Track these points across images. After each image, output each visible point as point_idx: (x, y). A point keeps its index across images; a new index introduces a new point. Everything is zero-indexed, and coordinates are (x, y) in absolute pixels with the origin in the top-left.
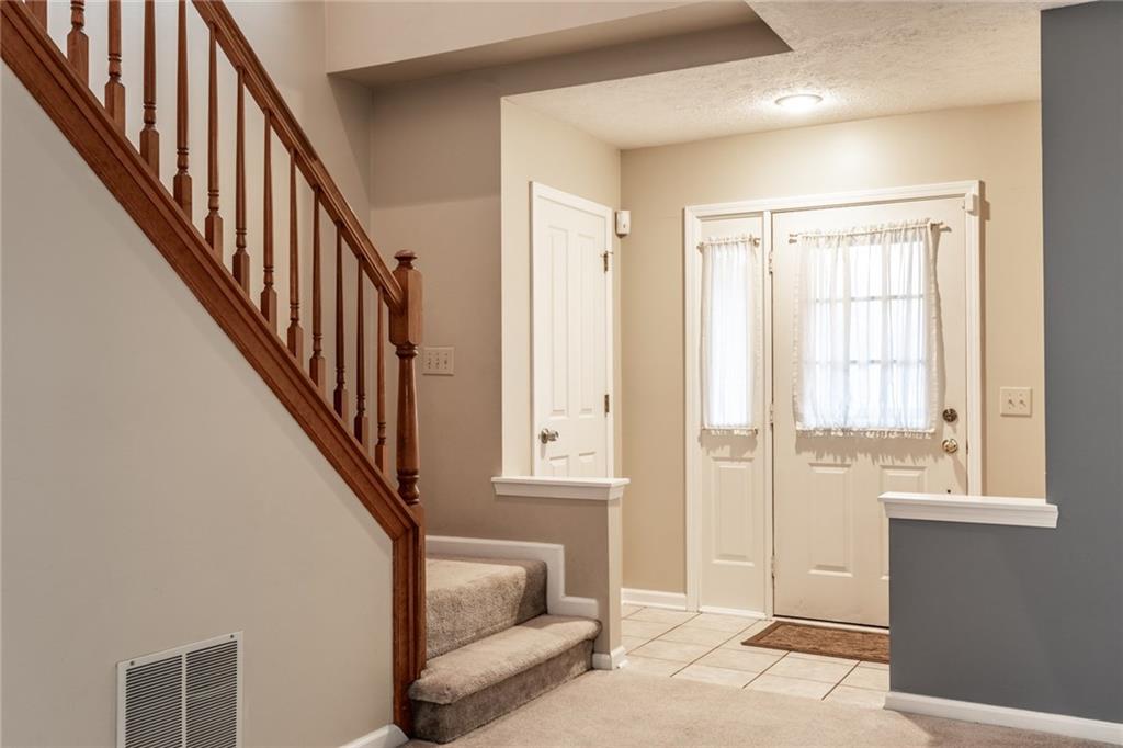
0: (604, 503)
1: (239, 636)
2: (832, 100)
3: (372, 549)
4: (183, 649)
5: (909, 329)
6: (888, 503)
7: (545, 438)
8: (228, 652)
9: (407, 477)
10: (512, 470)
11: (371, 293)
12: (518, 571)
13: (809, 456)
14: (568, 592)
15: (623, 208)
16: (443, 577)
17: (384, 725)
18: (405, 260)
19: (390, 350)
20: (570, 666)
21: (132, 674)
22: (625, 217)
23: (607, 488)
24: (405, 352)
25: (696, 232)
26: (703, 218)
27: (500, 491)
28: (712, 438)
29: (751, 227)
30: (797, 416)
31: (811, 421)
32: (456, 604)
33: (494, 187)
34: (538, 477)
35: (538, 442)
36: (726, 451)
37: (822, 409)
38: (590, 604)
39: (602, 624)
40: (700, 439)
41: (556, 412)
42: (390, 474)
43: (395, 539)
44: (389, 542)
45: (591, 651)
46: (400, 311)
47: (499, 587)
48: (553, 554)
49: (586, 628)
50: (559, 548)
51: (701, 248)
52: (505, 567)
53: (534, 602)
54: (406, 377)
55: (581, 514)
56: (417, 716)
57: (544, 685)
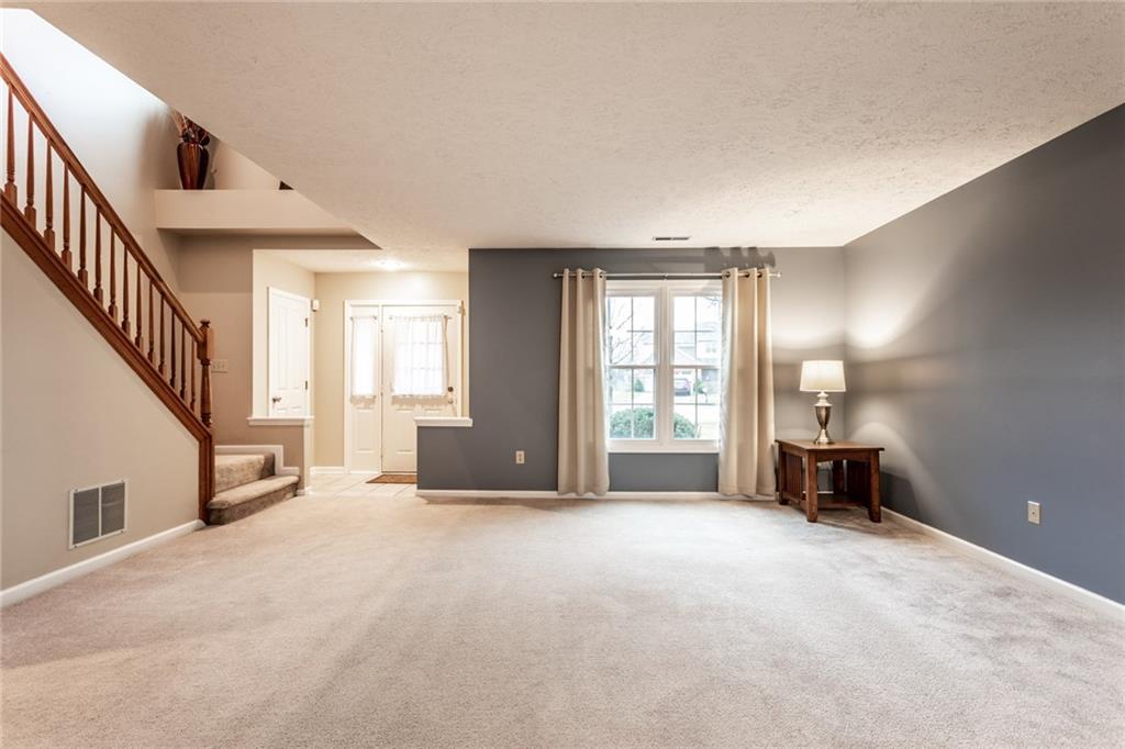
0: (302, 427)
1: (126, 481)
2: (404, 265)
3: (189, 447)
4: (100, 486)
5: (436, 356)
6: (417, 421)
7: (274, 400)
8: (121, 487)
9: (206, 416)
10: (258, 413)
11: (188, 337)
12: (261, 457)
13: (397, 406)
14: (285, 465)
15: (316, 298)
16: (221, 461)
17: (193, 520)
18: (205, 324)
19: (198, 362)
20: (285, 494)
21: (77, 496)
22: (316, 303)
23: (303, 420)
24: (205, 363)
25: (349, 312)
26: (353, 306)
27: (251, 423)
28: (353, 399)
29: (374, 312)
30: (392, 390)
31: (398, 391)
32: (229, 470)
33: (250, 289)
34: (271, 417)
35: (271, 402)
36: (362, 405)
37: (401, 389)
38: (296, 469)
39: (301, 478)
40: (351, 401)
41: (280, 389)
42: (197, 413)
43: (200, 443)
44: (197, 443)
45: (295, 488)
46: (202, 346)
47: (251, 464)
48: (278, 450)
49: (293, 479)
50: (281, 447)
51: (352, 319)
52: (254, 456)
53: (268, 470)
54: (205, 374)
55: (290, 433)
56: (211, 515)
57: (272, 502)
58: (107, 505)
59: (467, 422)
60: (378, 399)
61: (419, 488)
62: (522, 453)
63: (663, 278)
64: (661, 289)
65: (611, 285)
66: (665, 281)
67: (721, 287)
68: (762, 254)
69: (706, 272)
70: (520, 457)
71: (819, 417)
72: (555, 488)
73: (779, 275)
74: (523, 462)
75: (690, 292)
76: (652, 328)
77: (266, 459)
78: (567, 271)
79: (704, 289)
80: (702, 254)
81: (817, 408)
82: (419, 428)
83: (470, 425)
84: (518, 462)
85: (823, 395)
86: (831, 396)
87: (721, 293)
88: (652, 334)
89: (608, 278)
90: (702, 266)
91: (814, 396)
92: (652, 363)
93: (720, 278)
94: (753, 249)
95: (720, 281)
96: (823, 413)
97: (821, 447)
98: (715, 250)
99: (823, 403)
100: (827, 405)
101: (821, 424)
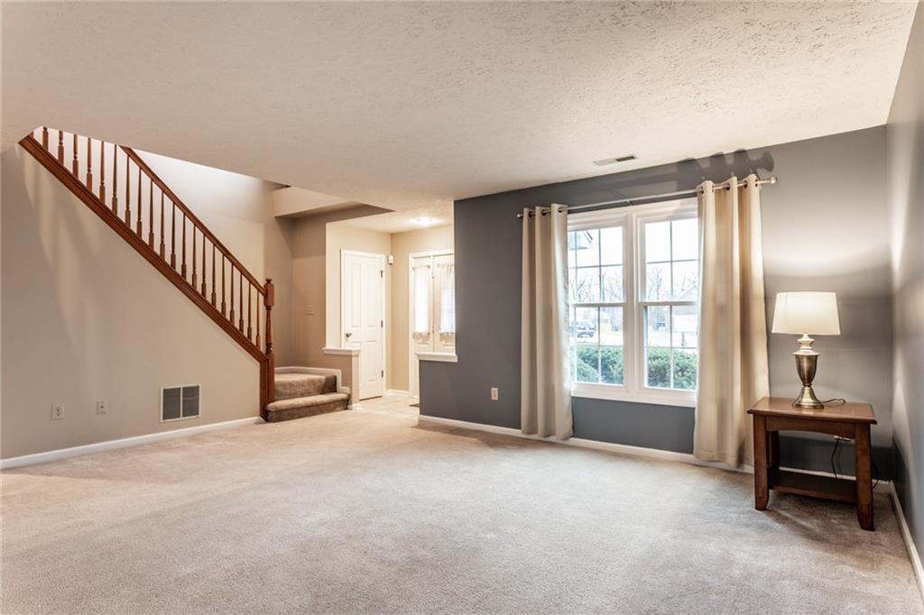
0: (351, 356)
1: (200, 385)
4: (181, 386)
6: (418, 355)
7: (348, 336)
8: (197, 388)
9: (269, 345)
10: (329, 345)
11: (254, 290)
12: (323, 377)
14: (343, 385)
15: (392, 254)
16: (279, 378)
17: (254, 416)
18: (269, 281)
20: (335, 407)
21: (165, 391)
22: (391, 258)
23: (351, 351)
24: (267, 308)
25: (412, 263)
26: (415, 258)
27: (326, 353)
28: (417, 336)
29: (428, 262)
30: (440, 329)
31: (443, 331)
32: (290, 385)
33: (323, 252)
34: (343, 348)
35: (343, 337)
36: (421, 341)
38: (347, 389)
39: (350, 396)
40: (414, 336)
41: (354, 327)
43: (261, 363)
44: (259, 364)
45: (345, 403)
46: (267, 295)
48: (338, 373)
49: (345, 396)
50: (341, 371)
51: (413, 269)
52: (321, 375)
53: (330, 386)
54: (268, 315)
55: (345, 360)
56: (266, 416)
57: (322, 412)
58: (186, 399)
59: (454, 358)
60: (431, 335)
61: (421, 413)
62: (496, 389)
63: (628, 204)
64: (626, 218)
65: (572, 219)
66: (631, 208)
67: (696, 206)
68: (753, 158)
69: (679, 190)
70: (495, 393)
71: (800, 369)
72: (519, 428)
73: (773, 182)
74: (497, 399)
75: (663, 216)
76: (621, 262)
77: (327, 379)
78: (526, 211)
79: (676, 211)
80: (674, 170)
81: (797, 356)
82: (420, 361)
83: (456, 361)
84: (493, 398)
85: (806, 338)
86: (817, 340)
87: (696, 213)
88: (621, 267)
89: (569, 212)
90: (674, 184)
91: (795, 340)
92: (620, 300)
93: (694, 195)
94: (740, 154)
95: (695, 199)
96: (805, 364)
97: (805, 413)
98: (689, 163)
99: (805, 351)
100: (813, 353)
101: (803, 379)
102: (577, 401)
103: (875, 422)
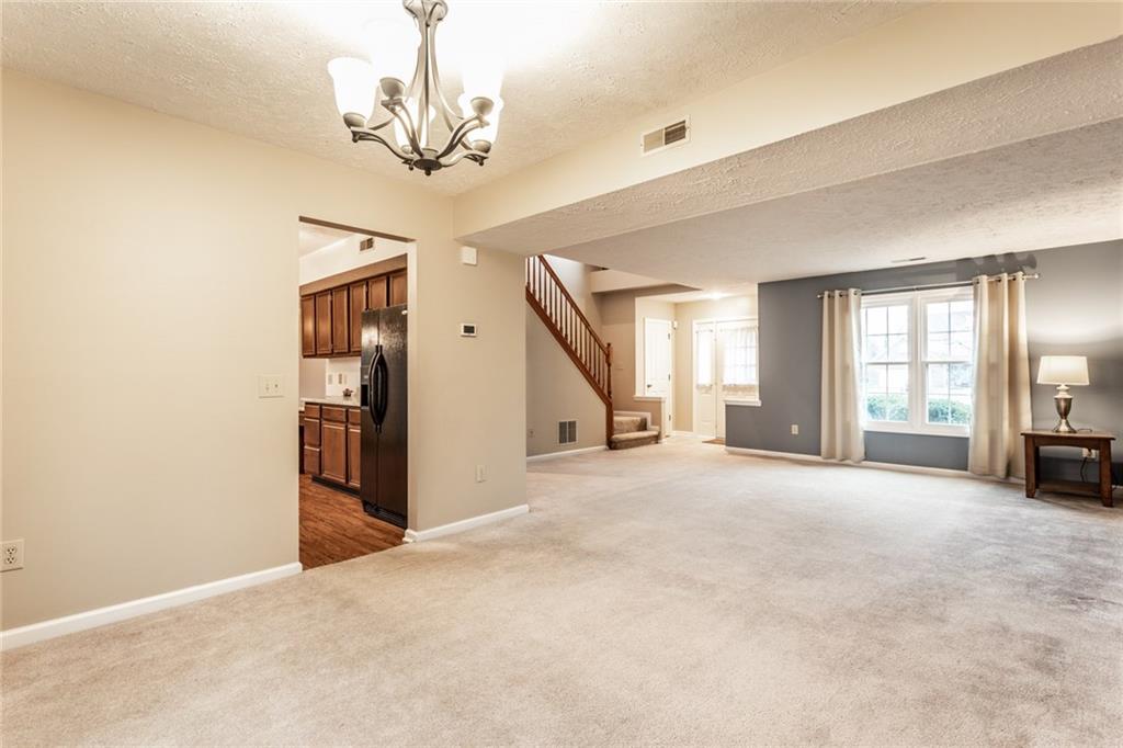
0: (661, 402)
1: (576, 420)
2: (726, 295)
3: (601, 408)
4: (567, 421)
5: (752, 357)
6: (725, 401)
7: (649, 386)
8: (575, 423)
9: (609, 393)
10: (638, 394)
12: (639, 419)
13: (725, 392)
14: (652, 424)
15: (675, 320)
16: (616, 418)
18: (609, 345)
19: (606, 365)
20: (651, 441)
21: (559, 424)
22: (676, 323)
23: (661, 398)
24: (609, 365)
25: (695, 328)
26: (698, 324)
27: (635, 399)
28: (698, 386)
29: (711, 327)
30: (722, 381)
31: (725, 383)
32: (621, 423)
33: (634, 321)
34: (646, 396)
35: (646, 387)
36: (703, 391)
37: (728, 381)
38: (657, 427)
39: (660, 433)
40: (696, 387)
41: (651, 380)
42: (606, 391)
43: (607, 406)
44: (605, 406)
45: (657, 439)
46: (608, 356)
47: (633, 421)
48: (648, 415)
49: (655, 433)
50: (650, 414)
51: (697, 332)
52: (636, 417)
53: (643, 426)
54: (609, 371)
55: (655, 405)
56: (612, 445)
57: (643, 444)
58: (570, 430)
59: (758, 403)
60: (714, 386)
61: (727, 446)
62: (796, 426)
63: (913, 290)
64: (912, 300)
65: (865, 299)
66: (916, 292)
67: (972, 292)
68: (1020, 258)
69: (959, 281)
70: (795, 429)
71: (1059, 408)
72: (819, 454)
73: (1036, 277)
74: (797, 433)
75: (943, 299)
76: (905, 330)
77: (642, 420)
78: (826, 293)
79: (956, 295)
80: (954, 265)
81: (1056, 399)
82: (727, 406)
83: (760, 405)
84: (793, 433)
85: (1063, 387)
86: (1071, 389)
87: (972, 297)
88: (906, 337)
89: (863, 295)
90: (954, 276)
91: (1055, 388)
92: (906, 360)
93: (971, 284)
94: (1009, 255)
95: (972, 287)
96: (1063, 404)
97: (1062, 434)
98: (967, 260)
99: (1062, 395)
100: (1068, 397)
101: (1061, 414)
102: (868, 434)
103: (1113, 439)
